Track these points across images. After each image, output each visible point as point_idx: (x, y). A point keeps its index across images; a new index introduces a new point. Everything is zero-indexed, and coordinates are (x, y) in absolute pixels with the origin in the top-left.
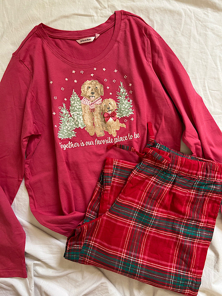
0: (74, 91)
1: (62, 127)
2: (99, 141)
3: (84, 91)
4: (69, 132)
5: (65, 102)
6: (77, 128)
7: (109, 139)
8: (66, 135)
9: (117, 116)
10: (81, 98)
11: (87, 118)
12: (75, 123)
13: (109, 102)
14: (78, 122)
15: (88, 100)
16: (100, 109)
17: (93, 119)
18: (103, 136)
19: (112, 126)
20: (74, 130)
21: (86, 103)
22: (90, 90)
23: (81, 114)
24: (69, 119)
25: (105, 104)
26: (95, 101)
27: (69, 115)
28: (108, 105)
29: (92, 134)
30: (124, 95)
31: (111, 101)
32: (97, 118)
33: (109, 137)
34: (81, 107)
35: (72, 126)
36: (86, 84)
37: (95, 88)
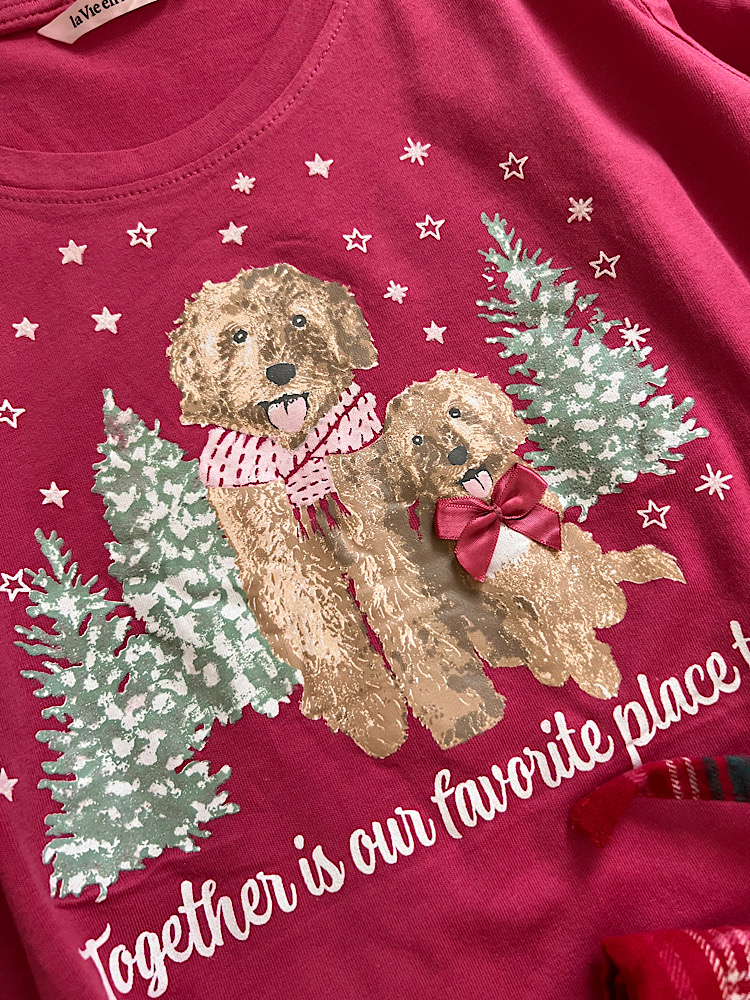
0: (110, 403)
1: (80, 763)
2: (470, 785)
3: (196, 377)
4: (159, 789)
5: (51, 518)
6: (224, 719)
7: (564, 734)
8: (136, 823)
9: (556, 500)
10: (192, 442)
11: (291, 598)
12: (195, 684)
13: (446, 406)
14: (221, 662)
15: (253, 442)
16: (386, 485)
17: (351, 590)
18: (490, 722)
19: (539, 601)
20: (198, 756)
21: (248, 467)
22: (248, 354)
23: (226, 584)
24: (124, 666)
25: (412, 432)
26: (323, 430)
27: (122, 625)
28: (447, 428)
29: (381, 735)
30: (553, 309)
31: (460, 386)
32: (386, 572)
33: (559, 717)
34: (206, 520)
35: (176, 716)
36: (204, 312)
37: (287, 330)
